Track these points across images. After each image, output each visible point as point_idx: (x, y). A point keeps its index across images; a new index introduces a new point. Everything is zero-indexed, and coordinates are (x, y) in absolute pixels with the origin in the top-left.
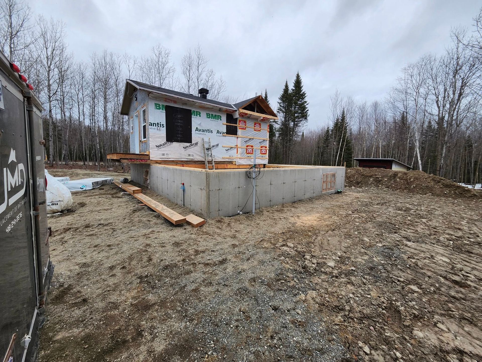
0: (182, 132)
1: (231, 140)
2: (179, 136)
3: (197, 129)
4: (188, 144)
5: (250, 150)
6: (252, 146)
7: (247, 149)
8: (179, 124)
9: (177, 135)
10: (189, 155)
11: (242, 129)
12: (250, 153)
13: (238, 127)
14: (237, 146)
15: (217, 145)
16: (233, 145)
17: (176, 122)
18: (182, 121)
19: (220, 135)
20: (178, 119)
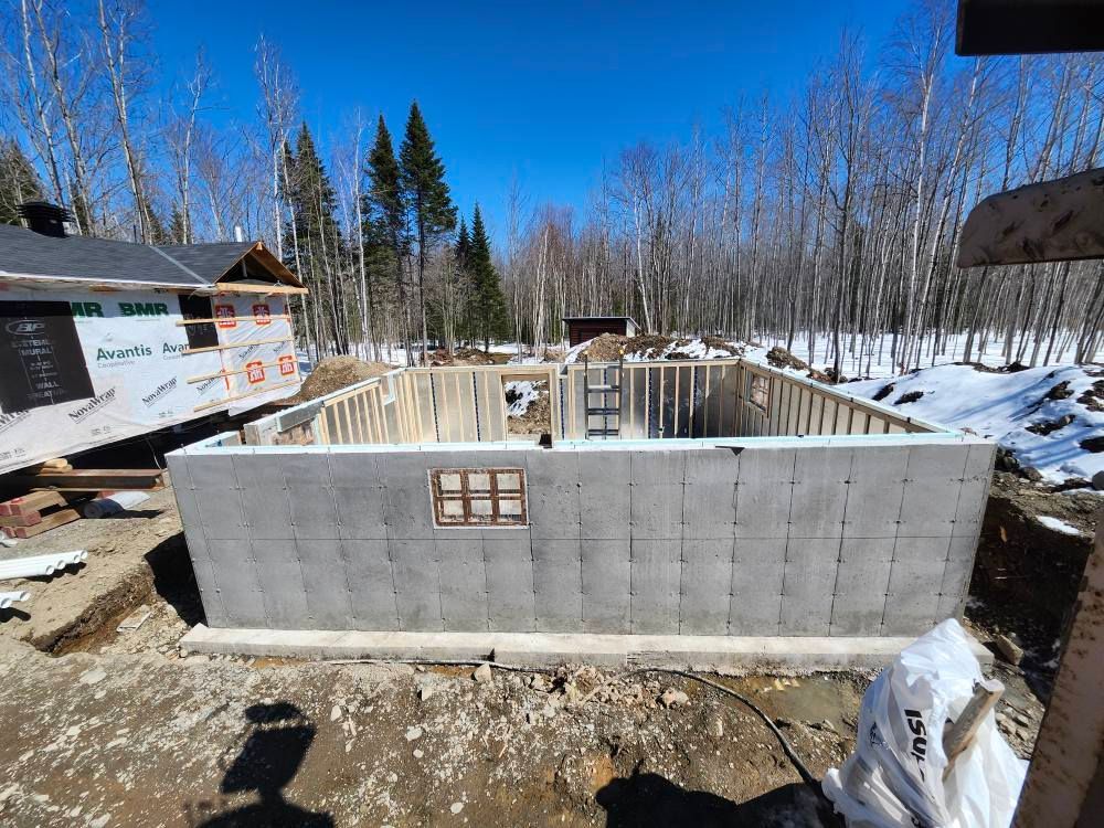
0: (55, 374)
1: (207, 359)
2: (46, 385)
3: (101, 354)
4: (84, 402)
5: (256, 373)
6: (259, 363)
7: (249, 374)
8: (36, 351)
9: (40, 386)
10: (96, 432)
11: (226, 326)
12: (258, 381)
13: (217, 325)
14: (224, 371)
15: (173, 382)
16: (215, 373)
17: (25, 348)
18: (44, 342)
19: (173, 354)
20: (29, 338)
